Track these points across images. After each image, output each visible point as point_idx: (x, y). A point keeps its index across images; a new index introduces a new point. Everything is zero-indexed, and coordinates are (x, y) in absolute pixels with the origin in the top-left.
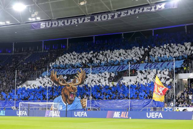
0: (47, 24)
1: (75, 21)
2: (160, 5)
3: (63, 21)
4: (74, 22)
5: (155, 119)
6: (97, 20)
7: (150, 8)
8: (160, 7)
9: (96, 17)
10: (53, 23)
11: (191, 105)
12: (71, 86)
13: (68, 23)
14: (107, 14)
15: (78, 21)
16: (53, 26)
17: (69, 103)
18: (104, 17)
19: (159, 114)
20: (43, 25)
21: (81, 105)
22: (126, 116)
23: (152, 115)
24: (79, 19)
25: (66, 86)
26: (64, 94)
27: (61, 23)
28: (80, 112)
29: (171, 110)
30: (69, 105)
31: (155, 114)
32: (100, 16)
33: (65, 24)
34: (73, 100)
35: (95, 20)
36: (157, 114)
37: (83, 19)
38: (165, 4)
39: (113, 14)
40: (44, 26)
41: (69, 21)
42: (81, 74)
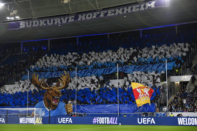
0: (27, 23)
1: (58, 20)
2: (150, 3)
3: (44, 20)
5: (147, 124)
6: (82, 18)
7: (138, 6)
8: (149, 5)
9: (80, 16)
10: (34, 22)
11: (185, 110)
12: (54, 90)
13: (50, 22)
14: (93, 13)
15: (61, 21)
16: (34, 25)
17: (53, 108)
18: (89, 16)
19: (151, 120)
20: (23, 25)
21: (65, 110)
22: (115, 122)
23: (144, 121)
24: (62, 19)
25: (48, 90)
26: (47, 99)
27: (42, 23)
28: (65, 118)
29: (164, 115)
30: (53, 111)
31: (146, 120)
32: (85, 15)
33: (48, 24)
34: (57, 106)
36: (149, 120)
37: (66, 18)
38: (155, 2)
39: (99, 13)
40: (24, 26)
41: (52, 20)
42: (65, 77)
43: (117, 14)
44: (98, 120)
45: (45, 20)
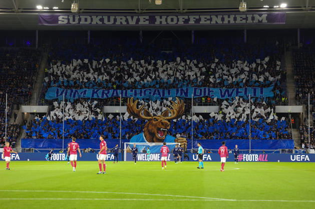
0: (71, 18)
2: (260, 15)
3: (99, 17)
4: (121, 20)
6: (161, 22)
7: (244, 17)
8: (260, 18)
9: (158, 18)
10: (83, 17)
13: (109, 21)
14: (177, 16)
15: (127, 21)
16: (82, 22)
18: (172, 20)
20: (63, 20)
22: (264, 159)
23: (297, 158)
24: (129, 18)
26: (149, 131)
27: (96, 20)
29: (304, 152)
32: (166, 17)
33: (105, 22)
34: (164, 140)
35: (157, 23)
37: (135, 18)
38: (267, 15)
39: (186, 17)
40: (66, 21)
41: (112, 18)
42: (176, 105)
43: (213, 22)
44: (244, 157)
45: (101, 17)
